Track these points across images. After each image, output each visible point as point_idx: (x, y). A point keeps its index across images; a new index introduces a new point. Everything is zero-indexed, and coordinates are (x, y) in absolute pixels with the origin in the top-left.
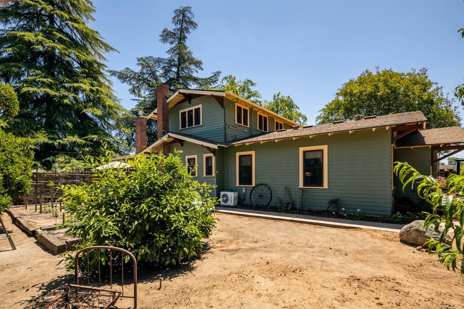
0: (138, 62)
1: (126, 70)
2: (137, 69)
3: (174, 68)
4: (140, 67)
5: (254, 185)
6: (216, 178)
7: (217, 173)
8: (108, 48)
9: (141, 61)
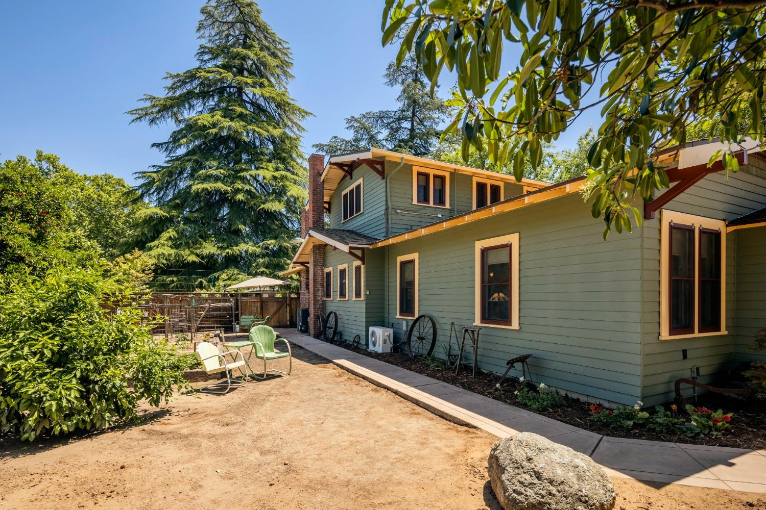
0: (348, 125)
1: (333, 140)
2: (349, 135)
3: (405, 123)
4: (352, 131)
5: (416, 316)
6: (365, 302)
7: (366, 294)
8: (305, 113)
9: (353, 122)
